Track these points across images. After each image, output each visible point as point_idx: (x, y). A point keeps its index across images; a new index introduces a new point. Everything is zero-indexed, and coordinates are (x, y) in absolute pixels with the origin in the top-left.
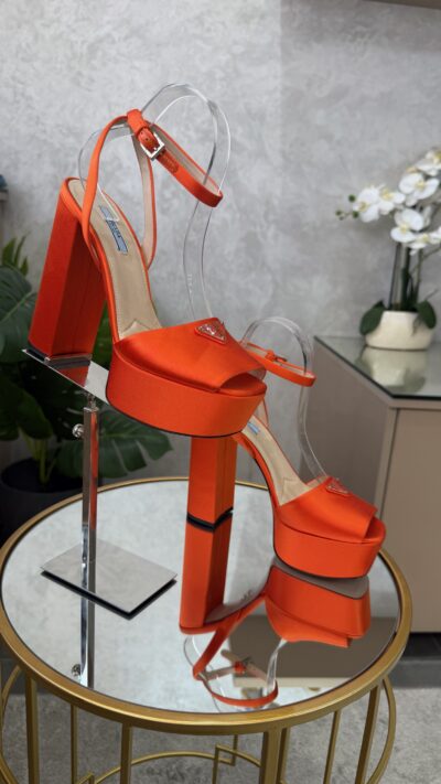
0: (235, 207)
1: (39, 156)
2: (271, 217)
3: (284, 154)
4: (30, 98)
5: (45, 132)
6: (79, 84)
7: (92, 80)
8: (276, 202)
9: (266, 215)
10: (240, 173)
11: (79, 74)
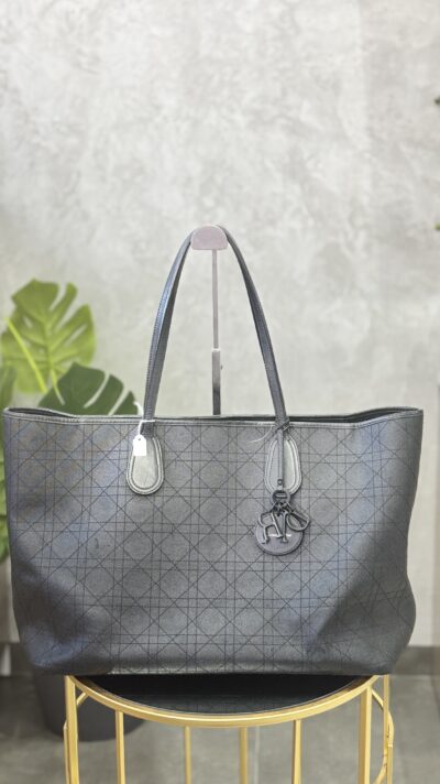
0: (305, 211)
1: (32, 165)
2: (360, 221)
3: (371, 132)
4: (16, 91)
5: (36, 132)
6: (78, 65)
7: (96, 59)
8: (365, 200)
9: (351, 219)
10: (310, 165)
11: (79, 52)
